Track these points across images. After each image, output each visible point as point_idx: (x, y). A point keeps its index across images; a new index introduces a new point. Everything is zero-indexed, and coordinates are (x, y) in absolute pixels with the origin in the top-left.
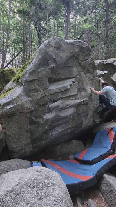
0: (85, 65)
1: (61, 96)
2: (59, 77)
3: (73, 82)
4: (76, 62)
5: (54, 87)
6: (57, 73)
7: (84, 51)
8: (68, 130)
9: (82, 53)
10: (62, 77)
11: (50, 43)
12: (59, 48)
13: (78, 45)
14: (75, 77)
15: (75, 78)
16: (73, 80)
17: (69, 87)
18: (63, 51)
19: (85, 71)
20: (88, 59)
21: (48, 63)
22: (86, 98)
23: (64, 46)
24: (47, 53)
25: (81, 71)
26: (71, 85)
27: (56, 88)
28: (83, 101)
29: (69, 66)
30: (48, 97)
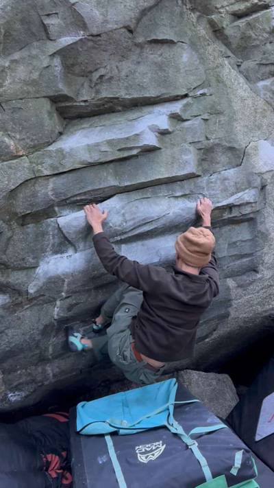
0: (245, 38)
1: (109, 180)
2: (105, 94)
3: (175, 118)
4: (195, 20)
5: (80, 141)
6: (96, 76)
10: (123, 94)
14: (186, 96)
15: (185, 101)
16: (177, 107)
17: (152, 140)
19: (249, 64)
21: (45, 28)
22: (241, 194)
25: (222, 66)
26: (163, 133)
27: (88, 145)
28: (230, 207)
29: (156, 42)
30: (51, 183)
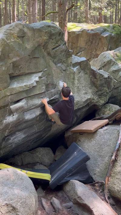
0: (55, 54)
2: (22, 71)
3: (40, 77)
4: (44, 51)
5: (17, 85)
6: (20, 67)
7: (54, 37)
8: (33, 135)
9: (51, 40)
10: (26, 71)
11: (12, 31)
12: (23, 37)
13: (46, 32)
15: (42, 72)
16: (40, 74)
17: (35, 84)
18: (28, 40)
19: (55, 60)
20: (60, 45)
21: (9, 56)
22: (55, 96)
23: (29, 34)
24: (8, 45)
25: (50, 62)
26: (37, 82)
27: (20, 87)
29: (35, 57)
30: (10, 97)
